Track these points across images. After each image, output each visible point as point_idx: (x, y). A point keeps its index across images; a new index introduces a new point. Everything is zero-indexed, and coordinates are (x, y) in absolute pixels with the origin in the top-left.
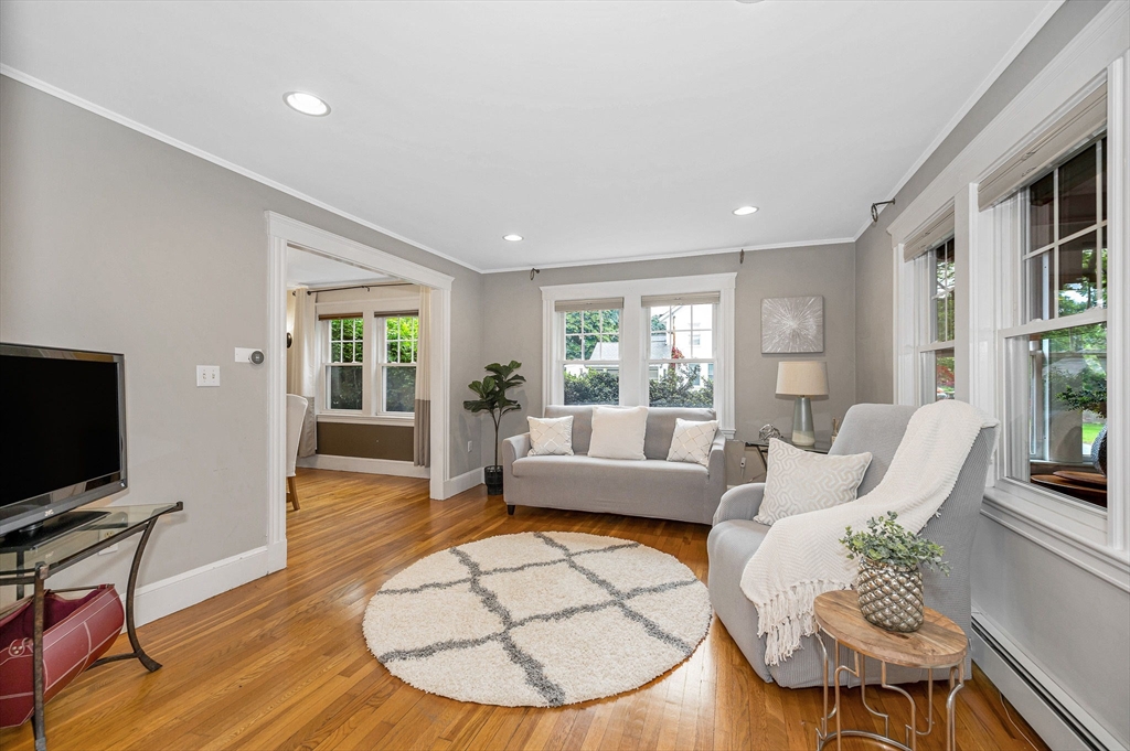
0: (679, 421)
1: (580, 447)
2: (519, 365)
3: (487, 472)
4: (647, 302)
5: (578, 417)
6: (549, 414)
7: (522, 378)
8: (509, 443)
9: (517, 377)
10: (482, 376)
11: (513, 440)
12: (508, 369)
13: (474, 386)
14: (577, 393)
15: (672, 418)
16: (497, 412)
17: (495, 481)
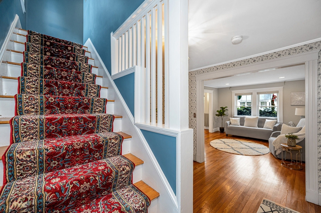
0: (266, 120)
1: (242, 124)
2: (227, 107)
3: (220, 128)
4: (258, 93)
5: (241, 118)
6: (234, 117)
7: (227, 110)
8: (227, 123)
9: (226, 109)
10: (219, 109)
11: (227, 122)
12: (225, 108)
13: (218, 111)
14: (240, 113)
15: (265, 119)
16: (222, 116)
17: (222, 130)
